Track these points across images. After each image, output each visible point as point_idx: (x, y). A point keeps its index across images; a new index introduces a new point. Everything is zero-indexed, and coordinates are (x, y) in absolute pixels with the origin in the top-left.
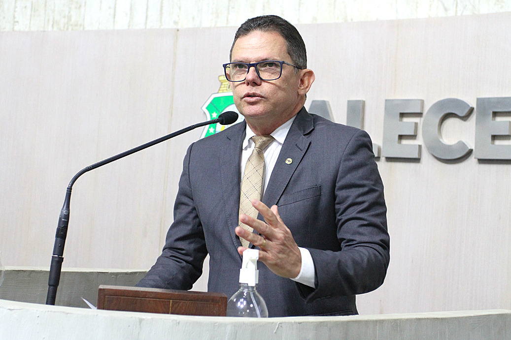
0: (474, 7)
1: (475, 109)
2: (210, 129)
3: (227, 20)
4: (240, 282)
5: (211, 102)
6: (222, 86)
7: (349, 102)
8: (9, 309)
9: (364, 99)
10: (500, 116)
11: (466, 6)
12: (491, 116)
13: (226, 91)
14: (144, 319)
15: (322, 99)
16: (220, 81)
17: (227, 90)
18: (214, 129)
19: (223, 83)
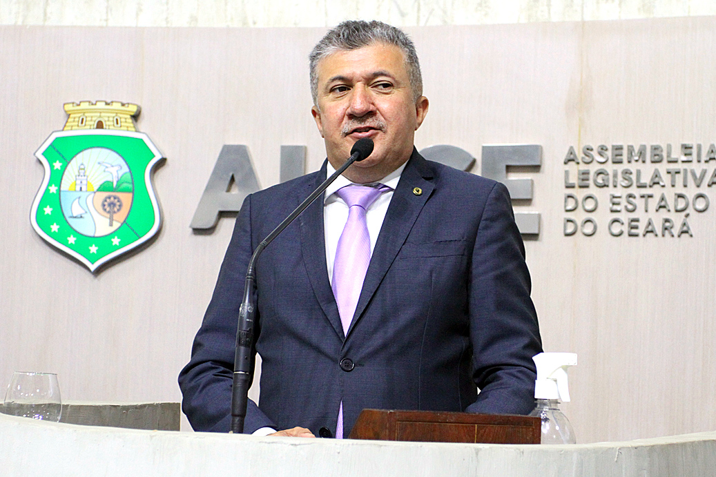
0: (445, 12)
1: (479, 163)
2: (50, 188)
3: (45, 14)
4: (536, 397)
5: (51, 145)
6: (69, 120)
7: (283, 148)
8: (292, 445)
9: (306, 145)
10: (514, 172)
11: (433, 10)
12: (504, 171)
13: (77, 128)
14: (481, 449)
15: (236, 143)
16: (66, 112)
17: (78, 126)
18: (57, 188)
19: (71, 116)
